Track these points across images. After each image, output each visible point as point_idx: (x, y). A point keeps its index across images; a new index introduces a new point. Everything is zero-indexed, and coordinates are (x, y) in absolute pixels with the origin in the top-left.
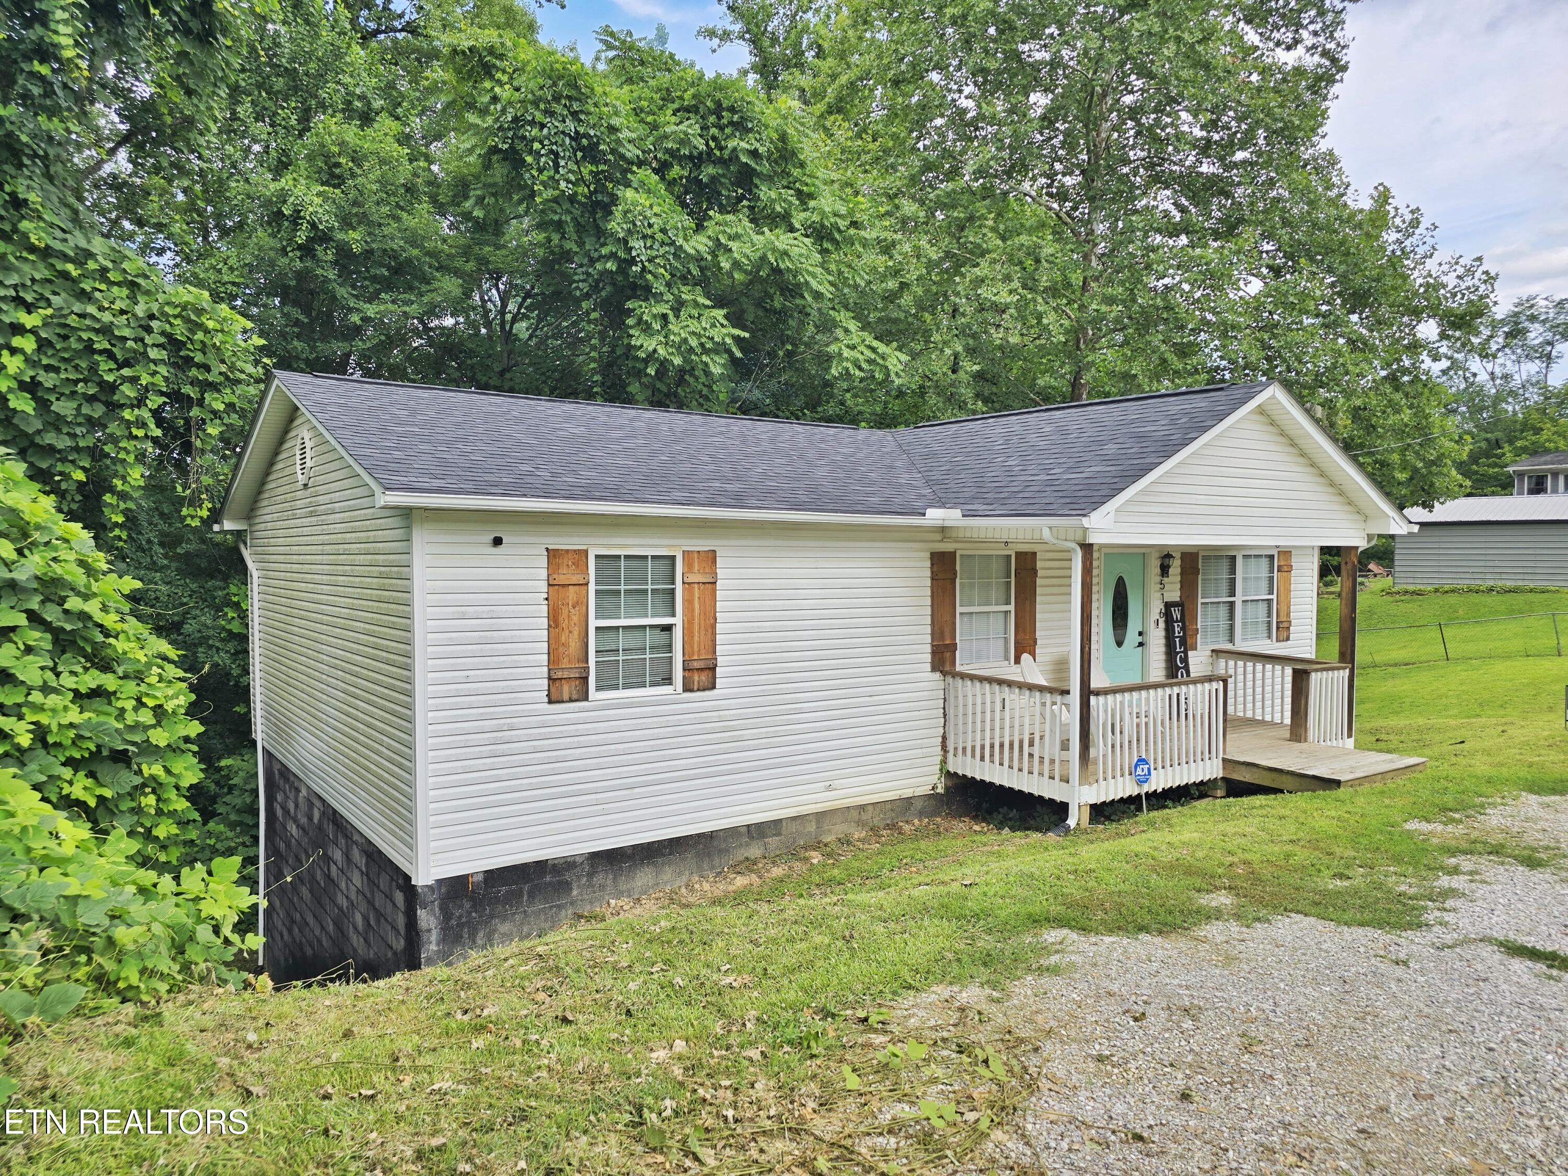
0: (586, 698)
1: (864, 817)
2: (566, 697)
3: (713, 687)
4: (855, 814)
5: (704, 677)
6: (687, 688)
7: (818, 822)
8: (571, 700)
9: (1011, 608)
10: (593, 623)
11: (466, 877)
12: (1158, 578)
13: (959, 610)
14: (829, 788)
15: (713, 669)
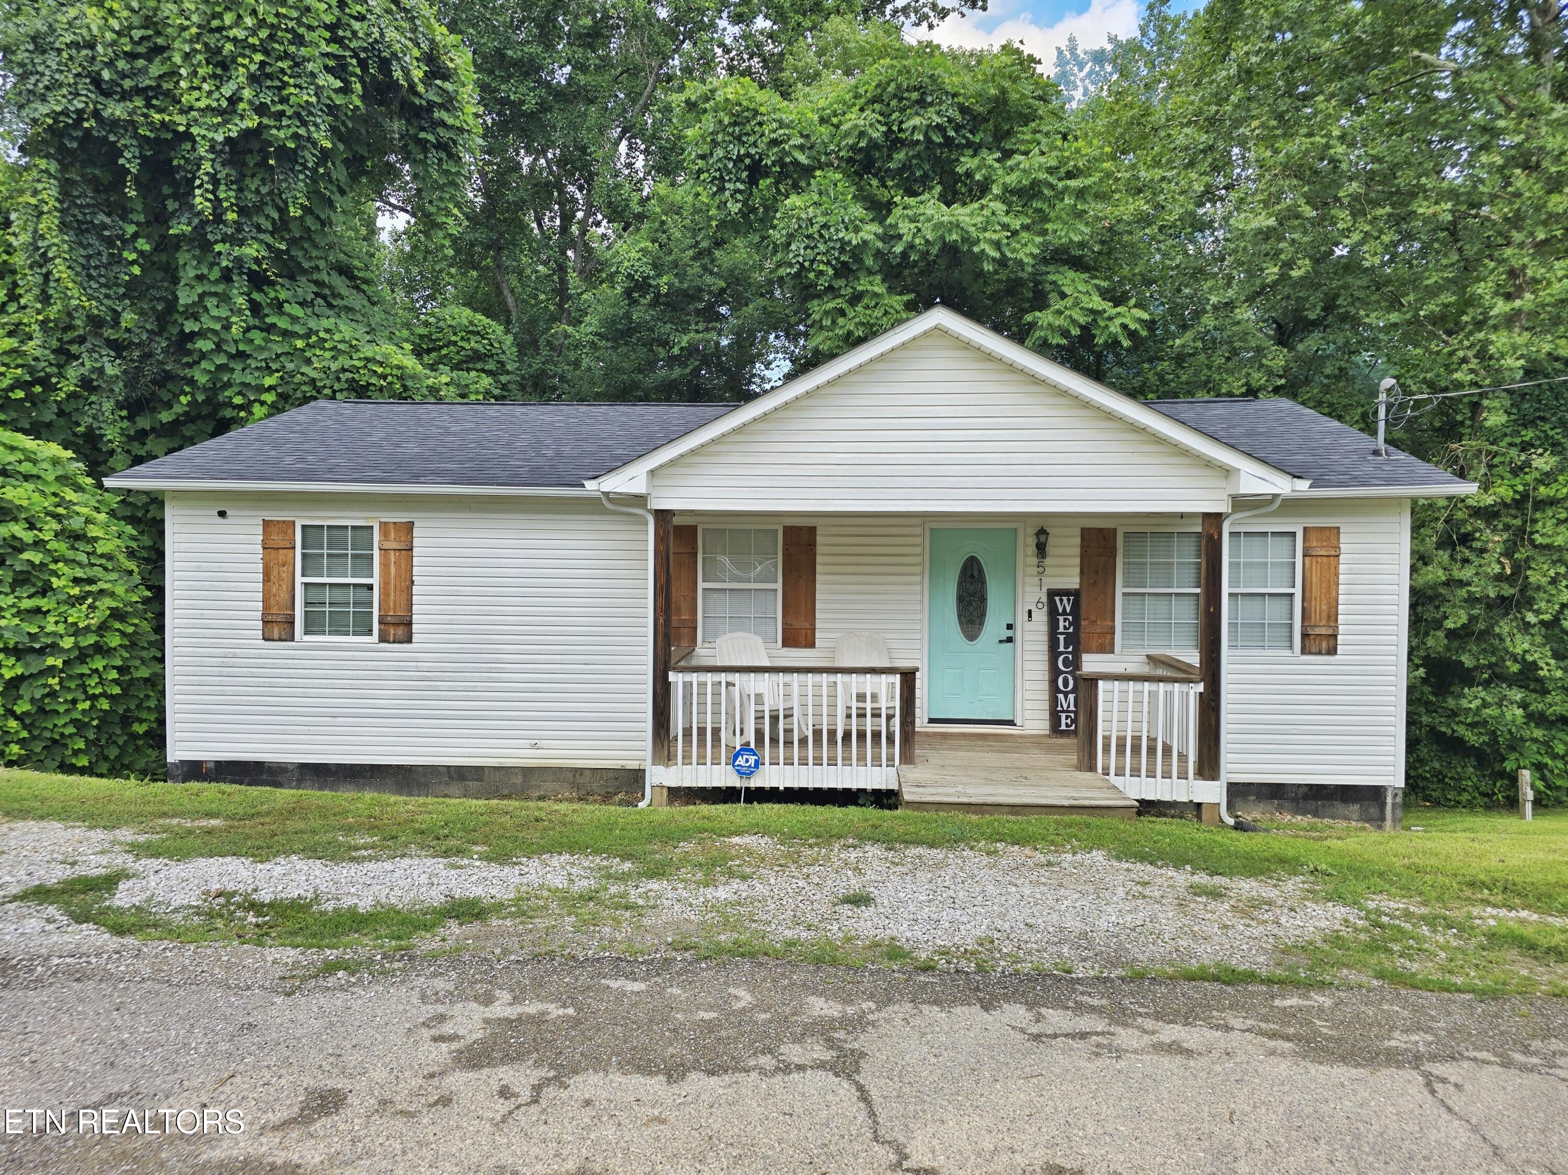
0: (293, 640)
1: (579, 780)
2: (276, 636)
3: (410, 641)
4: (569, 775)
5: (400, 631)
6: (383, 639)
7: (525, 776)
8: (280, 640)
9: (779, 586)
10: (299, 580)
11: (201, 762)
12: (1035, 561)
13: (701, 585)
14: (535, 746)
15: (410, 624)
